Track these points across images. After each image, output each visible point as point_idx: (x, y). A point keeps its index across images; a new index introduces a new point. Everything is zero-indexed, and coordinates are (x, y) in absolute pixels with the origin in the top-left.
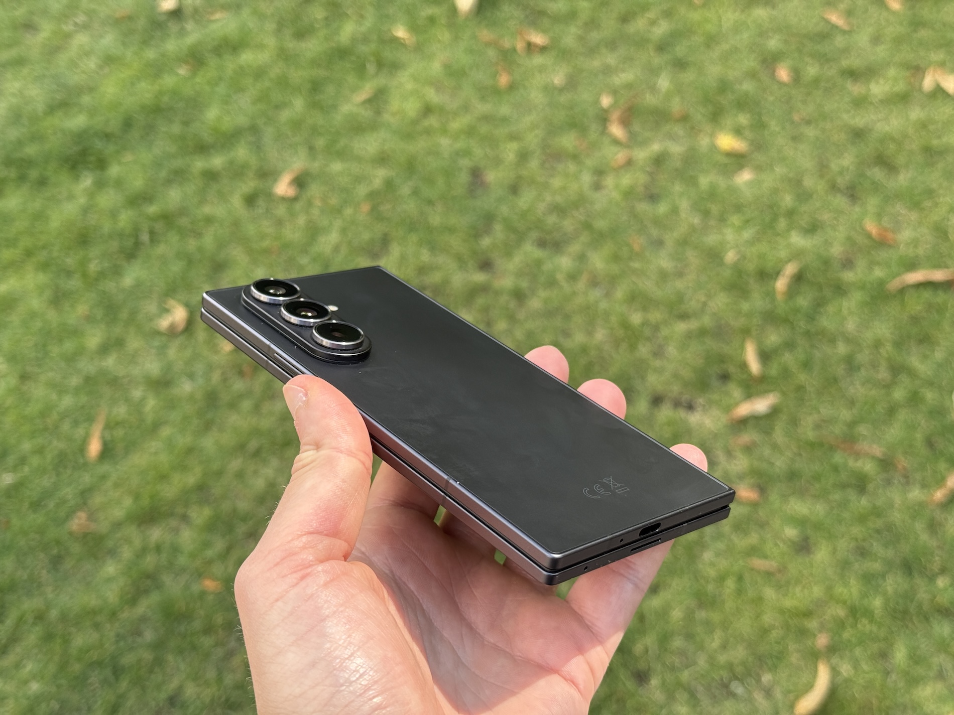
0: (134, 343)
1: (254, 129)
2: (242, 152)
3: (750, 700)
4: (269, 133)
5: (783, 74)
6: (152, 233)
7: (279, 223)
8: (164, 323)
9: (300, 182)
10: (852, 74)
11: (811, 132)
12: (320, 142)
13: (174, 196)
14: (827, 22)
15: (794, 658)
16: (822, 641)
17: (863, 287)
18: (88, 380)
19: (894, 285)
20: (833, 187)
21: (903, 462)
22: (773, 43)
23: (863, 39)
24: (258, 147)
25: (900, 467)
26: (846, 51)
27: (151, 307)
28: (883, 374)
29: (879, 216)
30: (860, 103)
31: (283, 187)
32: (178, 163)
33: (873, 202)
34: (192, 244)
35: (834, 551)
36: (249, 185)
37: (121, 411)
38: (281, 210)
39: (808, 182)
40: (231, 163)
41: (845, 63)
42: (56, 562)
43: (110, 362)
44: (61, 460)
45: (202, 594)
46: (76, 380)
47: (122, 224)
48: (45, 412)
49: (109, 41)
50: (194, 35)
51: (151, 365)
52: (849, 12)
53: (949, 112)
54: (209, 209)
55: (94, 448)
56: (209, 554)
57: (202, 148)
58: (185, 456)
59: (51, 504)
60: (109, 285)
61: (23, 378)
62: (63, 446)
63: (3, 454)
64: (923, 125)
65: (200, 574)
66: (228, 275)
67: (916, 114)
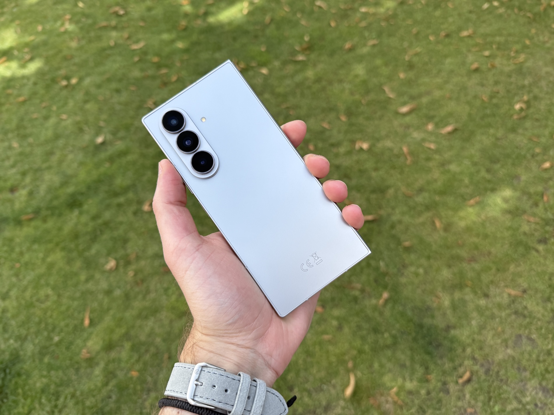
0: (98, 276)
1: (134, 185)
2: (130, 195)
3: (329, 391)
4: (139, 186)
5: (311, 147)
6: (100, 231)
7: (146, 221)
8: (107, 267)
10: (333, 145)
13: (107, 215)
14: (323, 127)
15: (341, 372)
16: (350, 364)
18: (83, 293)
21: (368, 289)
23: (335, 132)
24: (136, 192)
25: (367, 291)
26: (330, 137)
27: (102, 260)
30: (336, 155)
31: (146, 208)
32: (107, 202)
34: (116, 234)
35: (350, 328)
36: (133, 208)
37: (95, 305)
38: (146, 217)
40: (127, 199)
41: (330, 141)
42: (77, 370)
43: (90, 286)
44: (75, 328)
45: (131, 378)
46: (78, 294)
47: (89, 229)
48: (68, 309)
49: (80, 156)
50: (110, 151)
51: (104, 285)
52: (329, 123)
53: (364, 156)
54: (121, 218)
55: (87, 322)
56: (132, 361)
57: (116, 194)
58: (119, 322)
59: (73, 347)
60: (87, 254)
61: (59, 296)
62: (76, 322)
63: (54, 328)
64: (358, 162)
65: (130, 370)
66: (129, 245)
67: (355, 158)
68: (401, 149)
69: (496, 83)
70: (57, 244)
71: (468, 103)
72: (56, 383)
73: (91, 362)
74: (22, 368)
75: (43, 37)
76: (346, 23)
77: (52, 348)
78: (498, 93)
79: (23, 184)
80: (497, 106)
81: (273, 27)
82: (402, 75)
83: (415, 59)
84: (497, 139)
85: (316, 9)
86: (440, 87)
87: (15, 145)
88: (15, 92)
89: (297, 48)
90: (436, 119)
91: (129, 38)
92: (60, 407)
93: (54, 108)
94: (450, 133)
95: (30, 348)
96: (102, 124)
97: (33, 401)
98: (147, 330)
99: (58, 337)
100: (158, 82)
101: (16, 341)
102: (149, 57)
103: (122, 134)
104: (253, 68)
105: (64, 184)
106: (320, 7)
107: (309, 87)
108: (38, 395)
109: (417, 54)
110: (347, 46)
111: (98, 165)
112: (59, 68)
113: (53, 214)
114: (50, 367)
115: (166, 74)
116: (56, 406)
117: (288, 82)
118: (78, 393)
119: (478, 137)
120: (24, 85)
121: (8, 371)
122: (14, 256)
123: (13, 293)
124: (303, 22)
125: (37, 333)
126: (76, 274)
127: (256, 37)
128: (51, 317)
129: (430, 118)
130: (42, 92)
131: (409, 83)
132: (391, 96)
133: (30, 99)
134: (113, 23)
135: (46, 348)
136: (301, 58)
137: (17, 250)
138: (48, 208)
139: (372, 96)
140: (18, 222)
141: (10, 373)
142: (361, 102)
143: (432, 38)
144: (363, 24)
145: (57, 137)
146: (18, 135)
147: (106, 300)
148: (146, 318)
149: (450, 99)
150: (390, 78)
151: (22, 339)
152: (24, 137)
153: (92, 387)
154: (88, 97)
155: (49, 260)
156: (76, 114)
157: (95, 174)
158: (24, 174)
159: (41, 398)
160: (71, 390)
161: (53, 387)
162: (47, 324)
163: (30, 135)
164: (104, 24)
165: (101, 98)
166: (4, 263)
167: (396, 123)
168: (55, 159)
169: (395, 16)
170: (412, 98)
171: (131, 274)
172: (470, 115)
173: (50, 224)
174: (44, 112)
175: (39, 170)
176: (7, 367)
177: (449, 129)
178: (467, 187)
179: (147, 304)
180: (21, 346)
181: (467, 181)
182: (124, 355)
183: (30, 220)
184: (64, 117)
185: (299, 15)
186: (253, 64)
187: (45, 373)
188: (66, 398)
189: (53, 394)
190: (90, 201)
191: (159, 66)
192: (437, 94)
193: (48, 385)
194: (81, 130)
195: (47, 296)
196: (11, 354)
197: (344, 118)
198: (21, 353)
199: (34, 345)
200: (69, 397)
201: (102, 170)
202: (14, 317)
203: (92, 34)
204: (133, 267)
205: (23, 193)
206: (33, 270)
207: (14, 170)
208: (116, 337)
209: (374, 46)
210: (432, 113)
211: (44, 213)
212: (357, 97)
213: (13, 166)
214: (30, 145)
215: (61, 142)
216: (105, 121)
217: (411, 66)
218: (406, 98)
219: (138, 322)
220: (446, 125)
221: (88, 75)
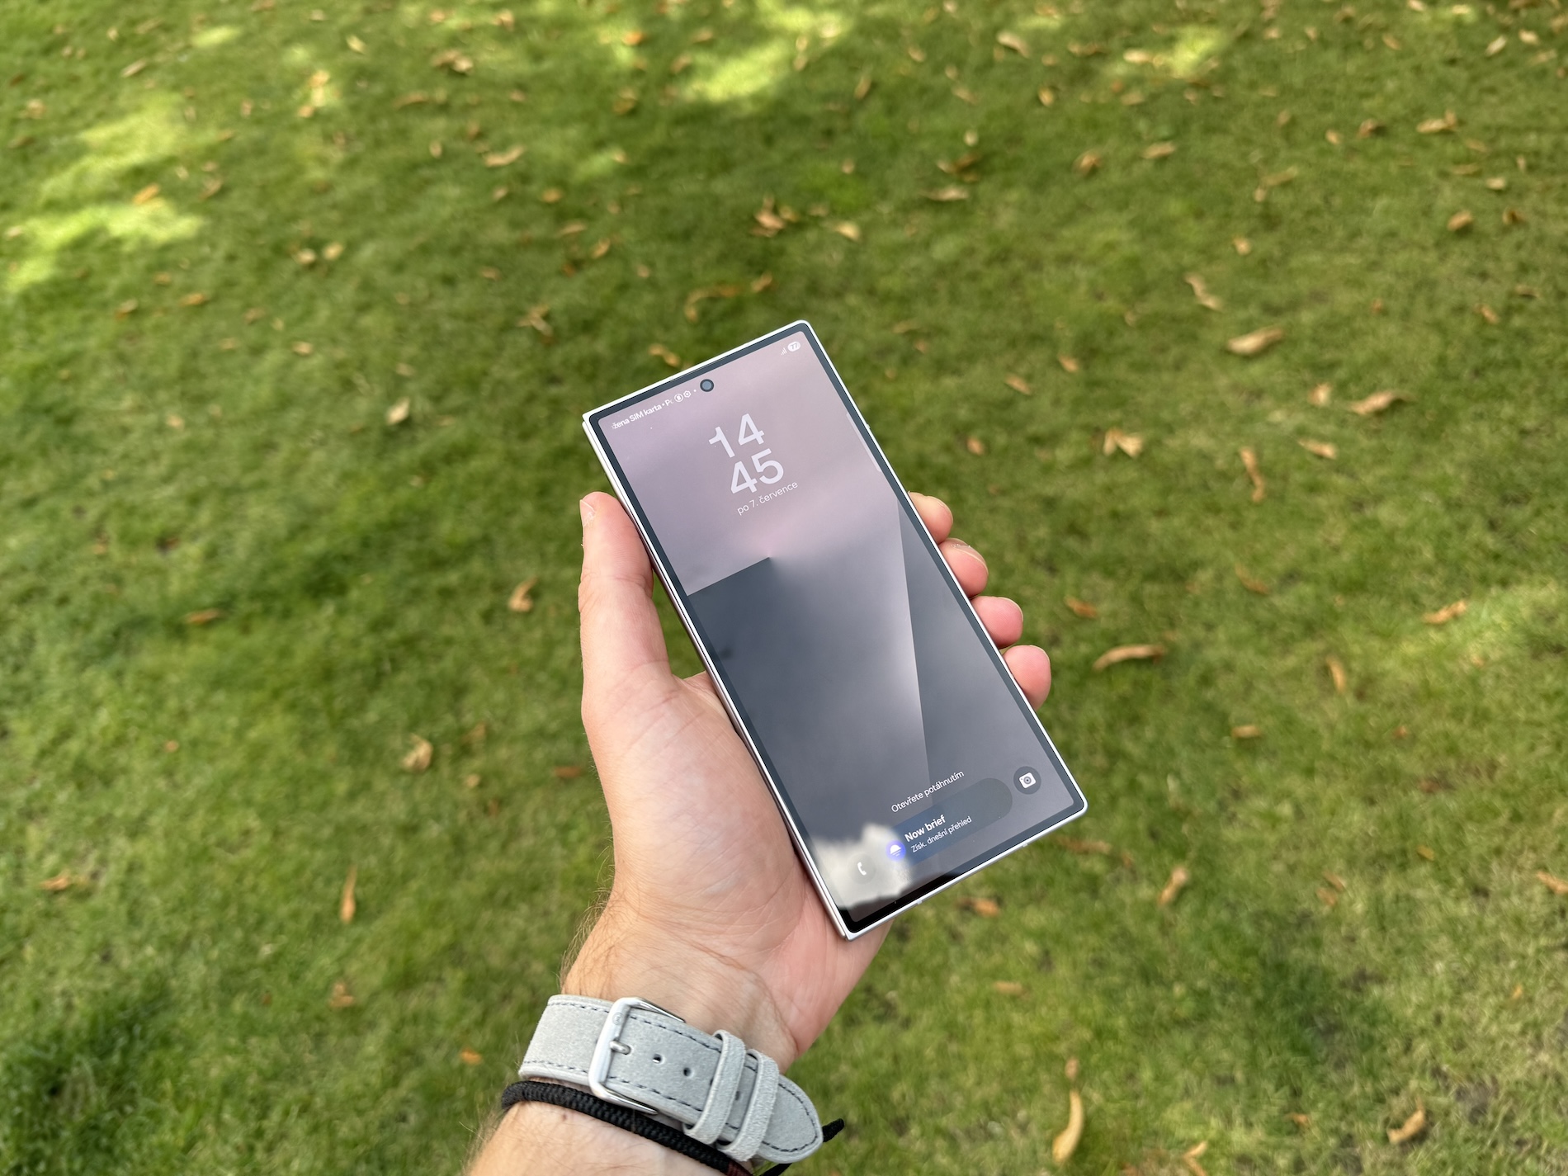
0: (381, 783)
1: (486, 540)
2: (477, 566)
3: (1008, 1139)
4: (501, 543)
5: (975, 446)
6: (393, 660)
7: (516, 639)
8: (409, 761)
9: (533, 594)
10: (1037, 440)
11: (1005, 503)
12: (551, 548)
13: (413, 619)
14: (1010, 388)
15: (1047, 1089)
16: (1072, 1068)
17: (1071, 668)
18: (339, 829)
19: (1101, 662)
20: (1034, 561)
21: (1129, 855)
22: (963, 413)
23: (1044, 402)
24: (491, 559)
25: (1126, 862)
26: (1030, 417)
27: (396, 742)
28: (1100, 761)
29: (1077, 586)
30: (1048, 469)
31: (518, 602)
32: (414, 582)
33: (1070, 574)
34: (433, 670)
35: (1075, 965)
36: (483, 602)
37: (372, 863)
38: (516, 625)
39: (1010, 557)
40: (466, 578)
41: (1032, 429)
42: (319, 1037)
43: (360, 809)
44: (317, 923)
45: (462, 1068)
46: (327, 832)
47: (364, 655)
48: (299, 870)
49: (345, 456)
50: (425, 444)
51: (397, 809)
52: (1029, 378)
53: (1130, 474)
54: (446, 630)
55: (348, 909)
56: (466, 1021)
57: (438, 564)
58: (436, 912)
59: (309, 976)
60: (354, 723)
61: (277, 833)
62: (317, 907)
63: (260, 923)
64: (1109, 489)
65: (458, 1046)
66: (470, 701)
67: (1101, 478)
68: (1237, 455)
69: (1524, 269)
70: (276, 694)
71: (1439, 327)
72: (260, 1072)
73: (355, 1018)
74: (174, 1025)
75: (256, 133)
76: (1085, 97)
77: (255, 975)
78: (1528, 296)
79: (193, 526)
80: (1523, 335)
81: (876, 105)
82: (1243, 246)
83: (1282, 200)
84: (1524, 433)
85: (999, 55)
86: (1356, 283)
87: (175, 421)
88: (178, 279)
89: (943, 166)
90: (1341, 373)
91: (480, 136)
92: (269, 1135)
93: (279, 324)
94: (1379, 413)
95: (196, 972)
96: (404, 370)
97: (199, 1116)
98: (509, 938)
99: (270, 945)
100: (558, 258)
101: (160, 950)
102: (533, 189)
103: (456, 399)
104: (817, 219)
105: (300, 531)
106: (1010, 50)
107: (974, 277)
108: (215, 1101)
109: (1287, 185)
110: (1086, 160)
111: (391, 482)
112: (293, 218)
113: (267, 611)
114: (248, 1028)
115: (579, 235)
116: (259, 1134)
117: (914, 261)
118: (319, 1102)
119: (1467, 428)
120: (204, 260)
121: (137, 1030)
122: (163, 719)
123: (158, 821)
124: (962, 93)
125: (218, 931)
126: (324, 777)
127: (829, 134)
128: (254, 889)
129: (1322, 370)
130: (248, 279)
131: (1263, 267)
132: (1211, 302)
133: (216, 298)
134: (441, 95)
135: (237, 972)
136: (952, 193)
137: (172, 703)
138: (255, 596)
139: (1154, 303)
140: (178, 631)
141: (142, 1037)
142: (1122, 318)
143: (1333, 137)
144: (1134, 97)
145: (284, 402)
146: (183, 394)
147: (401, 852)
148: (506, 902)
149: (1384, 312)
150: (1207, 253)
151: (179, 946)
152: (199, 400)
153: (358, 1088)
154: (370, 297)
155: (253, 734)
156: (334, 341)
157: (383, 507)
158: (195, 501)
159: (220, 1109)
160: (302, 1091)
161: (252, 1080)
162: (242, 908)
163: (213, 396)
164: (416, 96)
165: (402, 299)
166: (137, 739)
167: (1222, 382)
168: (276, 461)
169: (1225, 75)
170: (1272, 310)
171: (472, 781)
172: (1441, 361)
173: (259, 637)
174: (253, 335)
175: (232, 491)
176: (135, 1018)
177: (1379, 401)
178: (1429, 570)
179: (511, 866)
180: (174, 964)
181: (1428, 554)
182: (444, 1004)
183: (208, 625)
184: (304, 348)
185: (950, 73)
186: (820, 210)
187: (233, 1041)
188: (286, 1113)
189: (253, 1101)
190: (367, 579)
191: (561, 214)
192: (1345, 299)
193: (241, 1076)
194: (348, 385)
195: (247, 833)
196: (148, 986)
197: (1071, 365)
198: (174, 983)
199: (207, 963)
200: (295, 1110)
201: (402, 494)
202: (158, 884)
203: (384, 124)
204: (477, 763)
205: (191, 551)
206: (211, 760)
207: (170, 490)
208: (423, 953)
209: (1162, 160)
210: (1329, 356)
211: (244, 607)
212: (1111, 304)
213: (167, 479)
214: (213, 422)
215: (294, 417)
216: (411, 362)
217: (1269, 220)
218: (1253, 311)
219: (486, 916)
220: (1373, 390)
221: (370, 235)
